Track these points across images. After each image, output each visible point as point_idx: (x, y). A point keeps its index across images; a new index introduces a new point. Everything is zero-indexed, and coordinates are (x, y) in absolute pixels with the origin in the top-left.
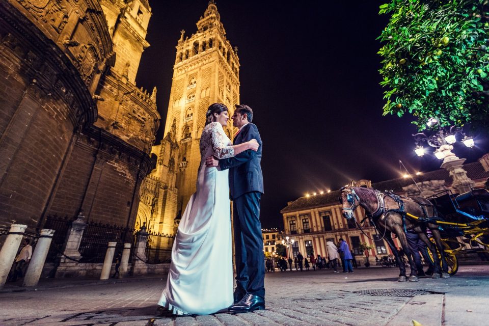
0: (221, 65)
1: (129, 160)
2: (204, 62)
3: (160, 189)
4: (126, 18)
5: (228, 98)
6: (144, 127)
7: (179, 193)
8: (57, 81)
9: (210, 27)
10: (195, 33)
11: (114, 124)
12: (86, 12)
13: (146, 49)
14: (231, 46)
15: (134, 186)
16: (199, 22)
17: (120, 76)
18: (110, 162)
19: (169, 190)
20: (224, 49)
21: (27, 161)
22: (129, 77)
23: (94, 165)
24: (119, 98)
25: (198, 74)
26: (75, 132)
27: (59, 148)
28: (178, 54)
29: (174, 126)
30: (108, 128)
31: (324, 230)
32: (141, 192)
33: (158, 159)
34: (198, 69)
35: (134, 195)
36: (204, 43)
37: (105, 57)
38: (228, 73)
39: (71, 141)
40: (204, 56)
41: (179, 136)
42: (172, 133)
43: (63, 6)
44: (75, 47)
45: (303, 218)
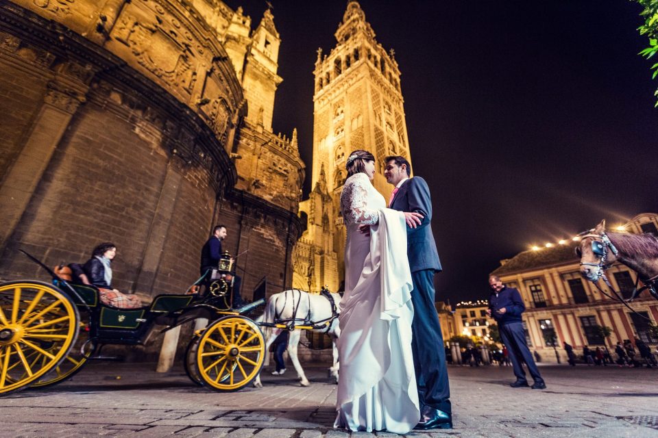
0: (373, 80)
1: (275, 223)
2: (351, 82)
3: (316, 255)
4: (253, 55)
5: (388, 123)
6: (287, 181)
7: (338, 258)
8: (195, 146)
9: (354, 34)
10: (334, 47)
11: (254, 183)
12: (212, 63)
13: (279, 86)
14: (384, 51)
15: (284, 253)
16: (339, 31)
17: (255, 126)
18: (255, 228)
19: (326, 256)
20: (375, 57)
21: (178, 237)
22: (264, 125)
23: (240, 233)
24: (258, 152)
25: (345, 100)
26: (217, 199)
27: (206, 219)
28: (317, 80)
29: (322, 173)
30: (249, 189)
31: (573, 302)
32: (293, 260)
33: (309, 217)
34: (344, 93)
35: (286, 264)
36: (348, 57)
37: (237, 107)
38: (385, 89)
39: (215, 209)
40: (350, 74)
41: (331, 185)
42: (322, 182)
43: (190, 63)
44: (206, 105)
45: (531, 284)
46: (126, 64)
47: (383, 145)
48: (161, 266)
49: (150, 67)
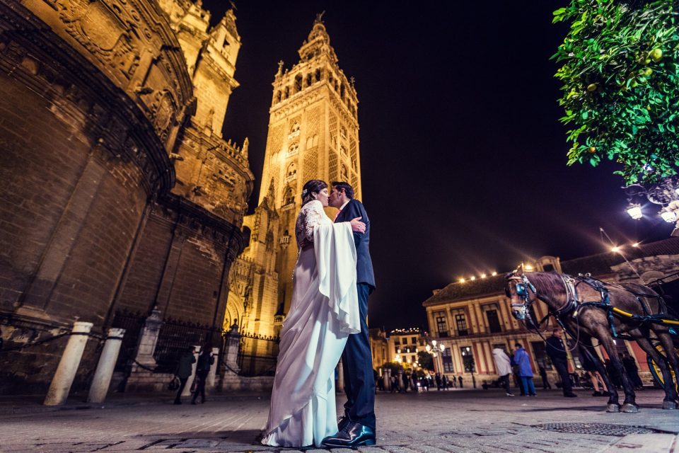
0: (332, 103)
1: (215, 236)
2: (310, 101)
3: (255, 275)
4: (208, 52)
5: (343, 147)
6: (233, 191)
7: (280, 279)
8: (127, 138)
9: (317, 54)
10: (297, 63)
11: (195, 189)
12: (161, 50)
13: (234, 90)
14: (345, 77)
15: (221, 270)
16: (302, 48)
17: (203, 127)
18: (191, 240)
19: (266, 276)
20: (336, 81)
21: (92, 241)
22: (214, 128)
23: (171, 243)
24: (202, 155)
25: (303, 117)
26: (148, 202)
27: (130, 224)
28: (275, 92)
29: (272, 188)
30: (188, 196)
31: (489, 331)
32: (230, 278)
33: (252, 233)
34: (302, 111)
35: (221, 282)
36: (310, 76)
37: (184, 104)
38: (343, 113)
39: (144, 213)
40: (309, 92)
41: (279, 202)
42: (270, 198)
43: (134, 45)
44: (148, 95)
45: (457, 314)
46: (50, 29)
47: (336, 168)
48: (64, 275)
49: (81, 40)
